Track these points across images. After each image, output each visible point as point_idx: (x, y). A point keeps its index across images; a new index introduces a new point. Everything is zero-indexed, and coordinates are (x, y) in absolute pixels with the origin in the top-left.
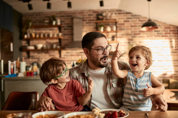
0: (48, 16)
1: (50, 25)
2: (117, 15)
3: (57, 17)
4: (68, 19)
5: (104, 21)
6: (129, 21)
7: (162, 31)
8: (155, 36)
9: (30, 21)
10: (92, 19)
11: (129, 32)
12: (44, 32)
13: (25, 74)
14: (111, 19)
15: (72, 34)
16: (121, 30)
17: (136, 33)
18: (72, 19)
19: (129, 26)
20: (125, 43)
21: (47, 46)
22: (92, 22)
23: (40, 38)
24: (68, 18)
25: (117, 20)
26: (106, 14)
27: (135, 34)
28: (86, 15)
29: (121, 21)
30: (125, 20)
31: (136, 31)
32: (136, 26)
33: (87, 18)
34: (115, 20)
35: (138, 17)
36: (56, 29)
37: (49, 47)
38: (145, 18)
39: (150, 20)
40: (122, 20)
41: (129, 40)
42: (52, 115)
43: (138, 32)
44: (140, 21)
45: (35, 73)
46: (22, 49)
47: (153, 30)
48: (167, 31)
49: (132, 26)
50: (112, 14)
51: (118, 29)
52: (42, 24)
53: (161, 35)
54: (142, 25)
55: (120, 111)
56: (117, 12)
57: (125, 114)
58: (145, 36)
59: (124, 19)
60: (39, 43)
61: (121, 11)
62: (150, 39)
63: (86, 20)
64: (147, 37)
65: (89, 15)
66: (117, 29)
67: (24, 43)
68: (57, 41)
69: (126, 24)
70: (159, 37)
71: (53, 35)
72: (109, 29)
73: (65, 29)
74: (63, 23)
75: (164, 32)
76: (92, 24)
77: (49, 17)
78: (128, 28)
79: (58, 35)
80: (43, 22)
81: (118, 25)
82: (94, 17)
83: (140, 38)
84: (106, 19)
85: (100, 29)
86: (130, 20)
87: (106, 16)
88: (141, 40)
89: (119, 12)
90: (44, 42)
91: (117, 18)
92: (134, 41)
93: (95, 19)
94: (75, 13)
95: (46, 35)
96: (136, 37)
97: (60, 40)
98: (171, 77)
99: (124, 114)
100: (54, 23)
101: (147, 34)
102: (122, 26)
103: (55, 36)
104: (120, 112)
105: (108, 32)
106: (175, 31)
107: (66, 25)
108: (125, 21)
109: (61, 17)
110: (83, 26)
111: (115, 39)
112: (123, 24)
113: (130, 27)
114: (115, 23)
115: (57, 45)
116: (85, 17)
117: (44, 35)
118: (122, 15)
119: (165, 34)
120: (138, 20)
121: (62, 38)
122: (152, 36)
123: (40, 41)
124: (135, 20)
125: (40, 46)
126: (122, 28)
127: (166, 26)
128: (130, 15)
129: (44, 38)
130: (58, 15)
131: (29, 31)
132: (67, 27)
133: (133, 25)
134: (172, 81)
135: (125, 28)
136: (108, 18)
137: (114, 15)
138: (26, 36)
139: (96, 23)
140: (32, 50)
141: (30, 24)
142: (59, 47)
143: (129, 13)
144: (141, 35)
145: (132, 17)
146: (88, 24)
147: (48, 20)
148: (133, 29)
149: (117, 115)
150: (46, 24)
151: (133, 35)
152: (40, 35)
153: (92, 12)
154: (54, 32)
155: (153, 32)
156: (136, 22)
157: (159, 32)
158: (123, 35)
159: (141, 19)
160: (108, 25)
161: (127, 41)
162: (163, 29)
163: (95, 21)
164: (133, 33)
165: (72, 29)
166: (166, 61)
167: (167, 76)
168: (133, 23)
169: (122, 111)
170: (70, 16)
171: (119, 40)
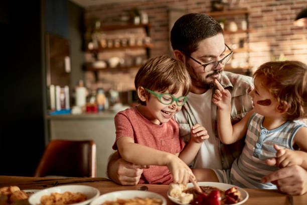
0: (127, 8)
1: (130, 25)
3: (141, 9)
4: (161, 12)
5: (225, 12)
6: (271, 11)
9: (97, 19)
10: (203, 9)
11: (273, 30)
12: (121, 37)
14: (239, 9)
16: (256, 27)
17: (285, 32)
18: (168, 12)
19: (271, 21)
20: (265, 51)
21: (126, 61)
23: (113, 48)
24: (160, 10)
25: (250, 10)
27: (283, 35)
28: (190, 4)
29: (257, 12)
30: (265, 8)
31: (286, 30)
32: (286, 19)
33: (194, 9)
34: (245, 9)
37: (129, 62)
40: (259, 10)
41: (272, 45)
43: (289, 31)
44: (292, 9)
45: (101, 107)
46: (86, 67)
49: (277, 20)
51: (251, 26)
52: (116, 24)
54: (294, 16)
55: (230, 190)
57: (239, 197)
58: (303, 37)
59: (261, 6)
60: (113, 56)
65: (198, 3)
66: (248, 27)
67: (89, 57)
69: (266, 17)
71: (136, 42)
72: (233, 27)
73: (156, 31)
74: (152, 20)
77: (127, 11)
78: (269, 23)
79: (144, 42)
80: (118, 20)
81: (250, 19)
82: (207, 7)
83: (294, 42)
84: (229, 10)
86: (274, 8)
87: (228, 4)
88: (295, 44)
90: (121, 54)
91: (248, 6)
92: (281, 47)
93: (208, 10)
95: (124, 43)
96: (286, 40)
97: (148, 50)
99: (236, 197)
100: (137, 20)
102: (258, 20)
103: (140, 43)
104: (229, 192)
105: (232, 33)
107: (157, 24)
108: (263, 11)
109: (148, 9)
111: (245, 45)
112: (261, 17)
113: (274, 22)
114: (244, 16)
115: (143, 59)
116: (190, 7)
117: (121, 43)
120: (289, 7)
121: (151, 46)
124: (283, 7)
125: (114, 61)
126: (259, 24)
130: (144, 7)
131: (97, 37)
132: (161, 26)
133: (279, 17)
135: (264, 24)
136: (232, 6)
137: (242, 1)
138: (91, 46)
140: (102, 70)
141: (98, 25)
144: (295, 36)
145: (278, 3)
147: (127, 15)
148: (279, 25)
149: (220, 199)
150: (123, 24)
151: (279, 37)
152: (113, 41)
154: (137, 37)
156: (285, 12)
158: (260, 37)
159: (296, 6)
160: (233, 19)
161: (267, 48)
164: (279, 33)
165: (168, 30)
168: (279, 13)
169: (234, 190)
170: (165, 7)
171: (252, 46)
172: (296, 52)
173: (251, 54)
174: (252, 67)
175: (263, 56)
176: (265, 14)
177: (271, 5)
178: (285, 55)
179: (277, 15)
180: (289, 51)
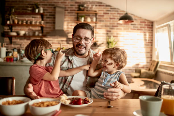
0: (31, 3)
1: (33, 13)
2: (98, 7)
3: (40, 5)
4: (51, 8)
5: (85, 11)
6: (108, 13)
7: (138, 25)
8: (131, 29)
9: (13, 7)
10: (74, 9)
11: (108, 23)
12: (27, 19)
13: (5, 59)
14: (92, 11)
15: (54, 23)
16: (100, 21)
17: (114, 25)
18: (55, 8)
19: (108, 18)
20: (104, 34)
21: (29, 32)
22: (74, 12)
23: (22, 25)
24: (51, 6)
25: (98, 12)
26: (87, 5)
27: (113, 26)
28: (68, 5)
29: (101, 13)
30: (105, 12)
31: (115, 24)
32: (115, 19)
33: (69, 8)
34: (96, 11)
35: (117, 10)
36: (39, 16)
37: (31, 34)
38: (124, 11)
39: (126, 14)
40: (102, 12)
41: (108, 31)
42: (19, 101)
43: (116, 25)
44: (118, 14)
45: (15, 59)
46: (5, 34)
47: (130, 24)
48: (142, 25)
49: (111, 19)
50: (93, 5)
51: (98, 20)
52: (25, 11)
53: (136, 28)
54: (119, 18)
56: (98, 4)
57: (89, 101)
58: (122, 28)
59: (103, 11)
60: (21, 30)
61: (101, 3)
62: (127, 32)
63: (67, 10)
64: (124, 29)
65: (71, 5)
66: (96, 21)
67: (6, 29)
68: (40, 28)
69: (106, 16)
70: (134, 31)
71: (36, 22)
72: (89, 20)
73: (47, 18)
74: (46, 11)
75: (139, 26)
76: (74, 14)
78: (107, 20)
79: (40, 23)
80: (26, 9)
81: (97, 17)
82: (76, 8)
83: (118, 30)
84: (87, 11)
85: (81, 20)
86: (109, 12)
87: (87, 8)
89: (100, 4)
90: (27, 29)
91: (97, 10)
92: (112, 32)
93: (77, 9)
94: (58, 3)
95: (29, 22)
96: (114, 29)
97: (42, 28)
98: (143, 67)
100: (37, 11)
101: (124, 27)
102: (101, 17)
103: (38, 24)
104: (85, 100)
106: (149, 25)
107: (48, 14)
108: (104, 13)
109: (44, 5)
110: (65, 15)
112: (103, 16)
113: (109, 20)
114: (95, 15)
115: (39, 33)
116: (67, 7)
117: (27, 22)
118: (103, 7)
119: (141, 27)
120: (116, 13)
121: (44, 26)
122: (128, 29)
123: (22, 28)
124: (114, 12)
125: (22, 33)
126: (102, 20)
127: (142, 21)
128: (109, 7)
129: (27, 25)
130: (41, 4)
131: (12, 18)
132: (50, 15)
133: (112, 17)
134: (143, 71)
135: (104, 20)
136: (89, 9)
137: (94, 6)
138: (8, 22)
139: (78, 13)
140: (15, 36)
141: (13, 10)
142: (41, 35)
143: (109, 6)
144: (118, 28)
145: (111, 10)
146: (69, 14)
147: (31, 7)
148: (112, 21)
149: (82, 102)
150: (29, 12)
151: (111, 27)
152: (22, 21)
153: (74, 2)
154: (36, 20)
155: (130, 25)
156: (115, 15)
157: (135, 26)
158: (102, 26)
159: (120, 12)
160: (89, 16)
161: (105, 32)
162: (139, 23)
163: (76, 12)
164: (111, 25)
165: (54, 18)
166: (140, 52)
167: (140, 66)
168: (112, 15)
169: (87, 99)
170: (53, 5)
171: (98, 30)
172: (118, 35)
173: (97, 35)
174: (97, 41)
175: (103, 36)
176: (105, 15)
177: (108, 11)
178: (114, 36)
179: (110, 16)
180: (115, 35)
